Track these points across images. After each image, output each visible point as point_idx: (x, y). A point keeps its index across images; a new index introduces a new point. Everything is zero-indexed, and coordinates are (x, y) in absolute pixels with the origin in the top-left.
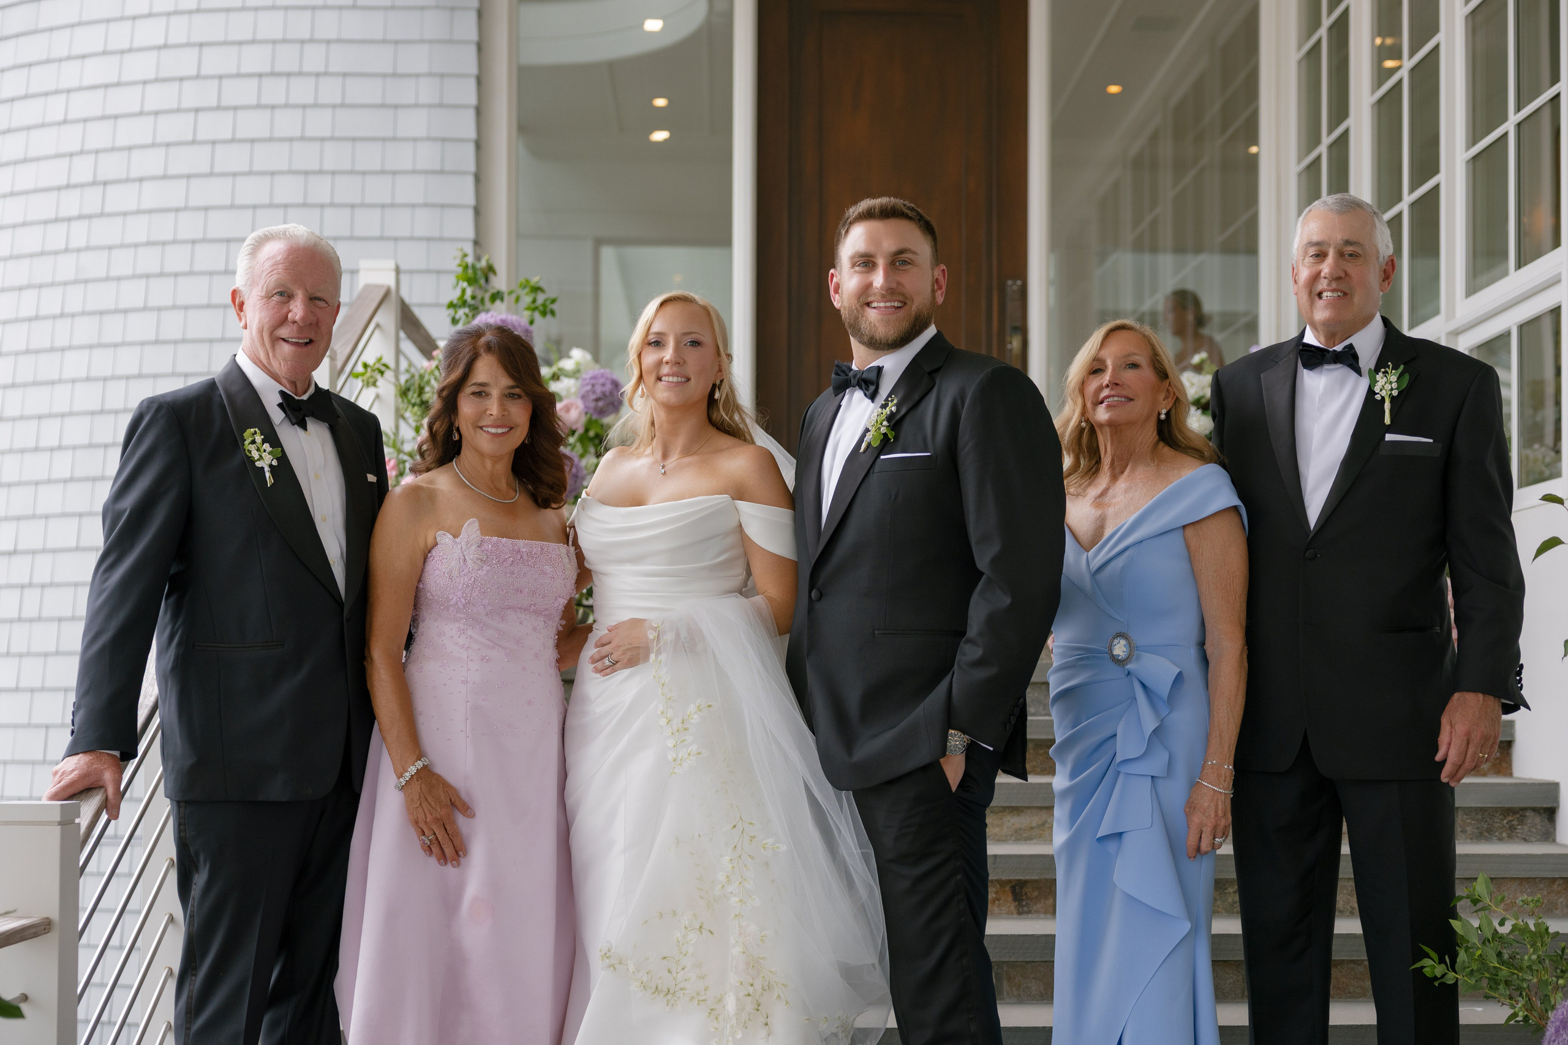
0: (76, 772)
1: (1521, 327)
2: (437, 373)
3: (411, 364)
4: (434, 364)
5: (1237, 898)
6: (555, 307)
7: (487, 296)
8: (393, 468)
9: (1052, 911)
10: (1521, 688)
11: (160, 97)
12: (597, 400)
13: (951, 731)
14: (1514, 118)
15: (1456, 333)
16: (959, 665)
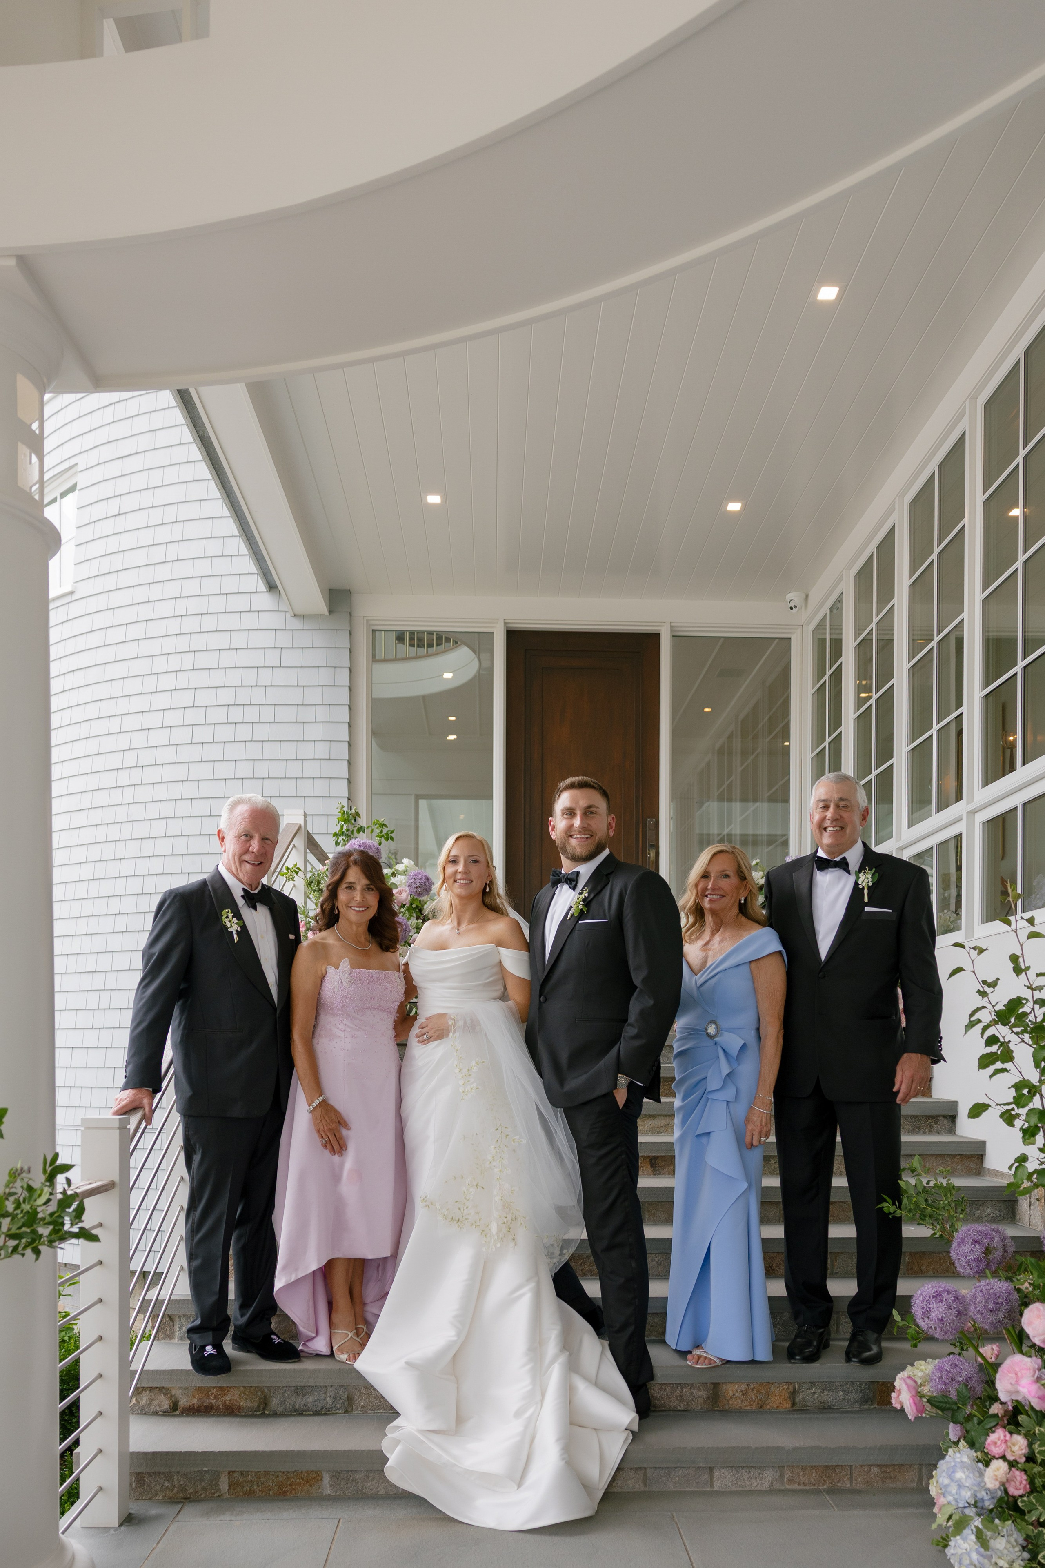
0: (128, 1099)
1: (939, 845)
4: (326, 868)
5: (777, 1165)
6: (393, 835)
7: (355, 829)
8: (303, 927)
10: (941, 1050)
12: (417, 888)
13: (620, 1075)
14: (936, 727)
16: (624, 1038)
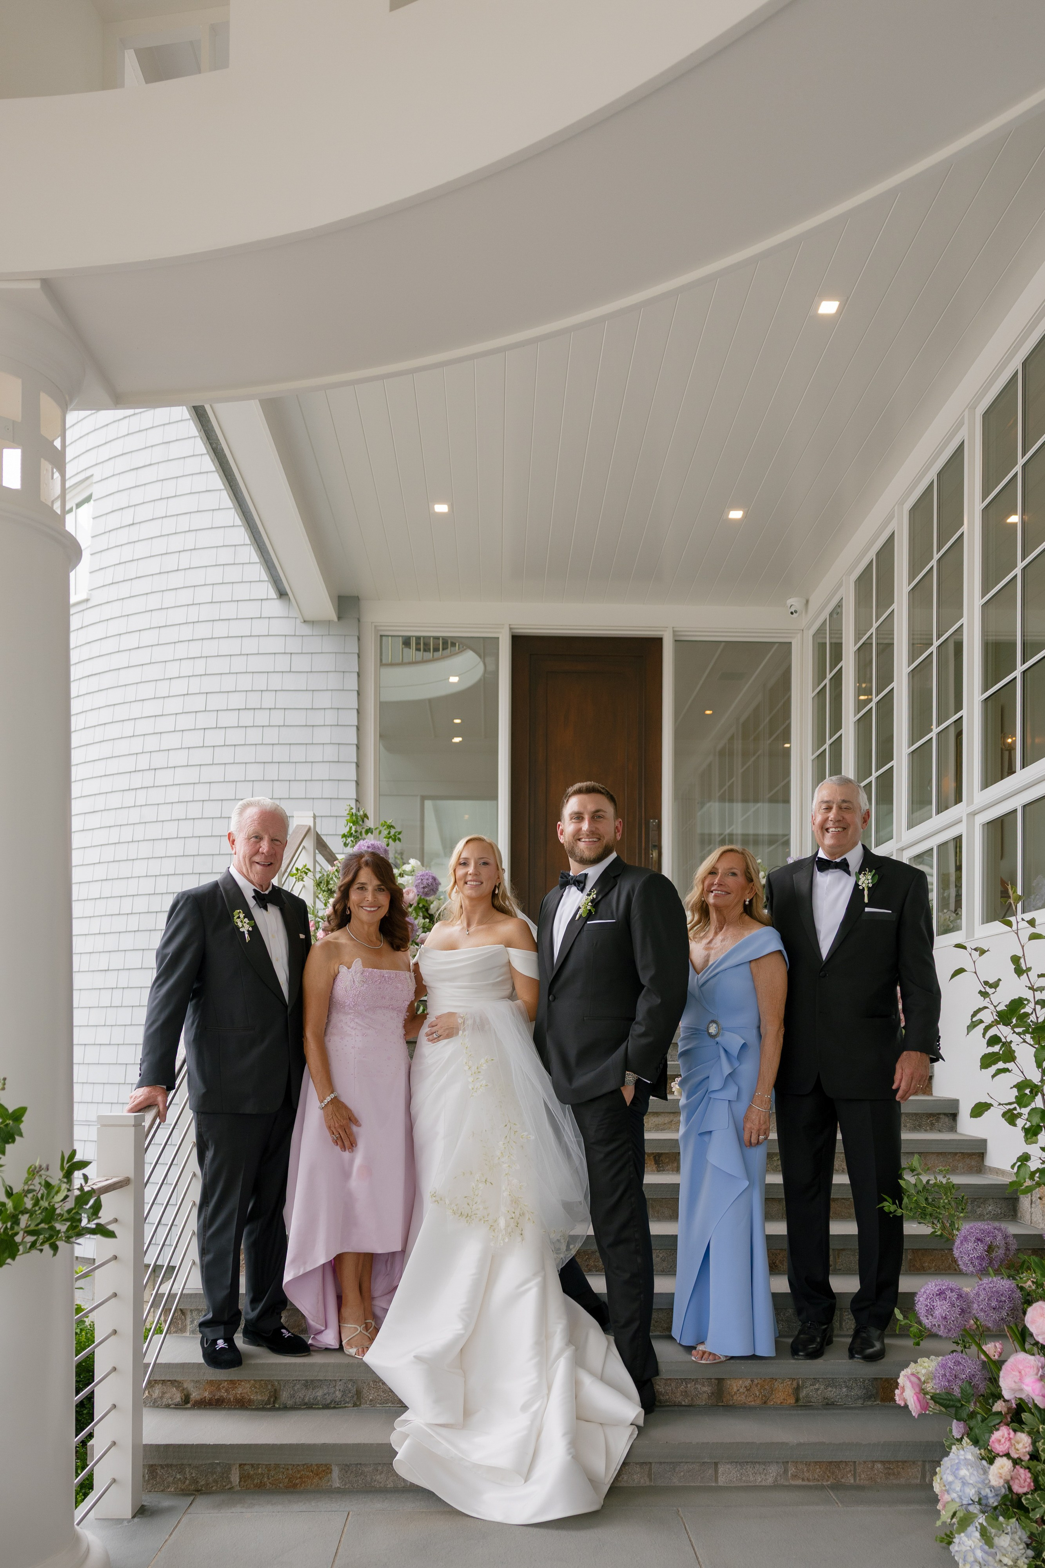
0: (143, 1096)
1: (939, 847)
2: (336, 873)
3: (322, 868)
6: (399, 836)
7: (364, 831)
9: (677, 1170)
10: (940, 1048)
11: (185, 722)
12: (424, 888)
13: (627, 1072)
14: (935, 730)
15: (902, 849)
16: (631, 1036)
